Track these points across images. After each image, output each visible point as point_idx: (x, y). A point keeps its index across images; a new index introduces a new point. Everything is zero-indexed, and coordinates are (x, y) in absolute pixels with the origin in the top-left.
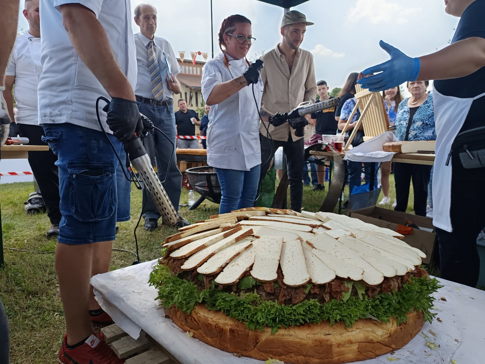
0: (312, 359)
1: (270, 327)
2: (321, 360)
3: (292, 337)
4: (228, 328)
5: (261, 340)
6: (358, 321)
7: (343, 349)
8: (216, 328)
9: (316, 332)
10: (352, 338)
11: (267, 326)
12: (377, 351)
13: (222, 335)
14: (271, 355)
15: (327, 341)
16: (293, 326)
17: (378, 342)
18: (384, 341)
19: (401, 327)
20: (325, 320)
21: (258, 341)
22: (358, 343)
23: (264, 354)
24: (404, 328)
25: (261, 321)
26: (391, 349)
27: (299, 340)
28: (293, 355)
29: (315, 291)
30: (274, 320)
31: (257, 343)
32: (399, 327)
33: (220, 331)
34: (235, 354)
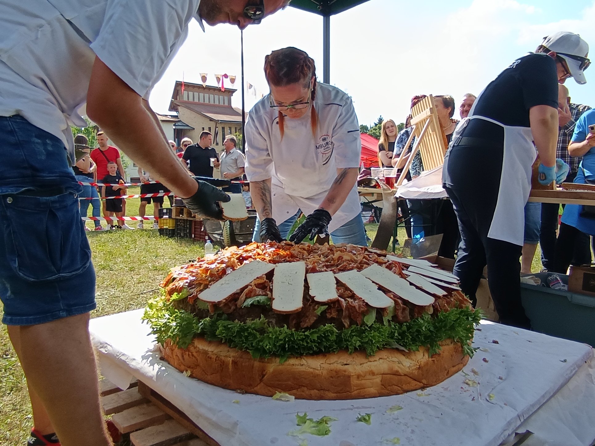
0: (327, 393)
1: (278, 356)
2: (338, 394)
3: (304, 367)
4: (230, 360)
5: (268, 372)
6: (381, 350)
7: (363, 382)
8: (217, 362)
9: (332, 362)
10: (373, 369)
11: (275, 355)
12: (404, 385)
13: (223, 368)
14: (280, 390)
15: (345, 371)
16: (305, 354)
17: (405, 375)
18: (412, 373)
19: (433, 359)
20: (343, 349)
21: (264, 373)
22: (381, 376)
23: (271, 389)
24: (437, 361)
25: (268, 347)
26: (422, 385)
27: (312, 370)
28: (305, 389)
29: (332, 315)
30: (283, 347)
31: (264, 376)
32: (430, 359)
33: (221, 365)
34: (239, 391)
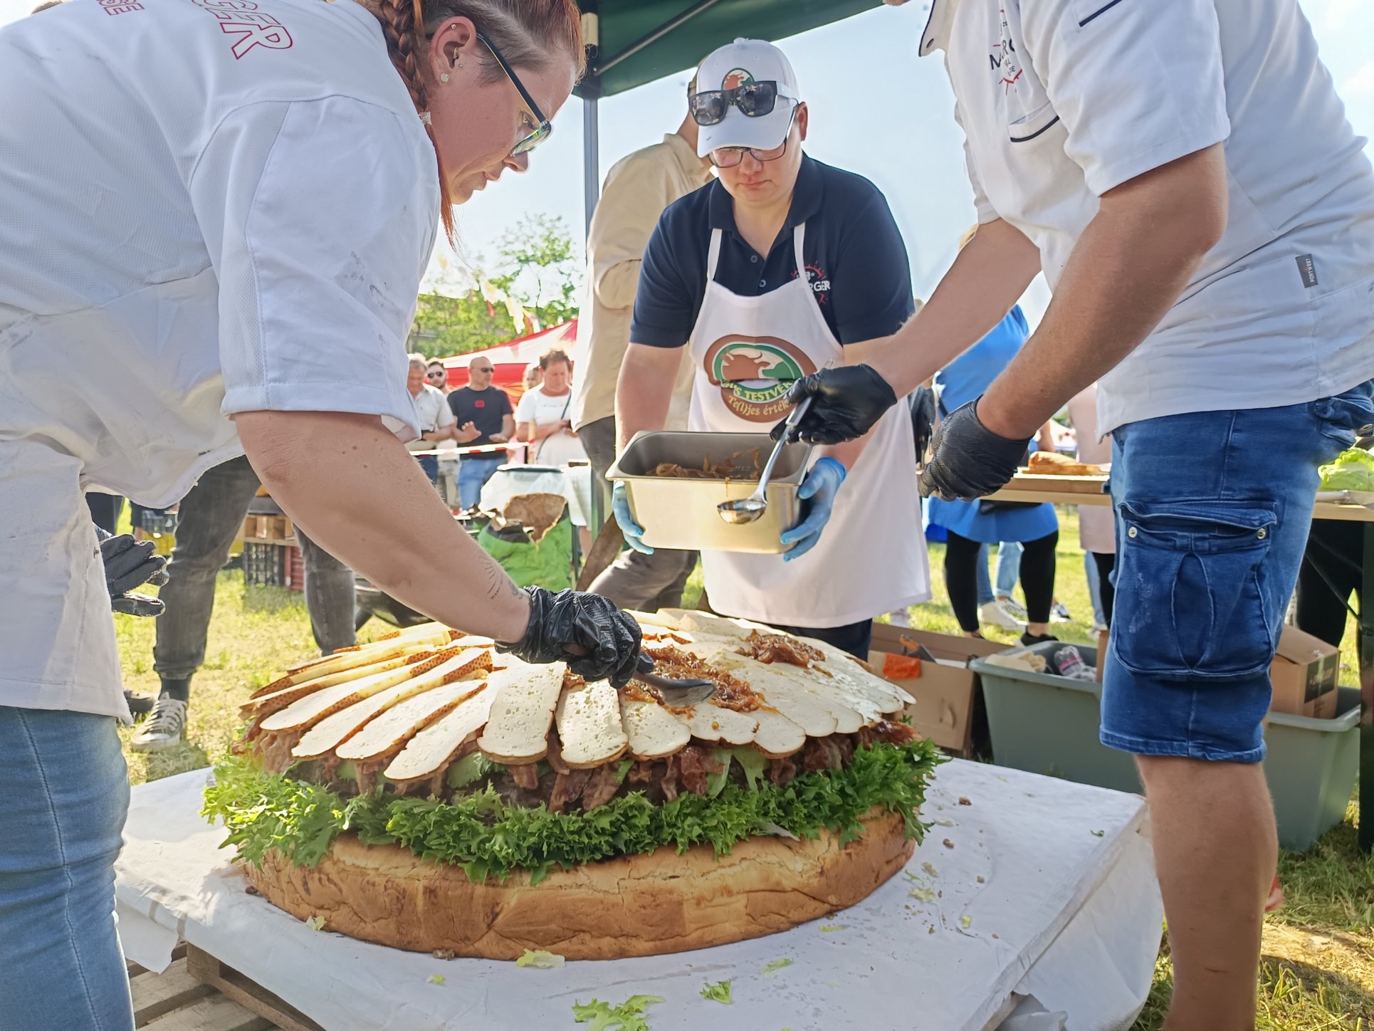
0: (634, 941)
1: (528, 869)
2: (658, 943)
3: (583, 890)
4: (420, 886)
5: (506, 906)
6: (745, 840)
7: (709, 910)
8: (389, 891)
9: (643, 874)
10: (730, 882)
11: (519, 868)
12: (792, 911)
13: (402, 906)
14: (532, 945)
15: (671, 892)
16: (585, 862)
17: (794, 890)
18: (808, 884)
19: (848, 851)
20: (666, 843)
21: (498, 909)
22: (746, 895)
23: (513, 944)
24: (857, 854)
25: (503, 853)
26: (827, 907)
27: (601, 895)
28: (587, 937)
29: (639, 776)
30: (536, 851)
31: (496, 915)
32: (844, 851)
33: (398, 898)
34: (440, 954)
